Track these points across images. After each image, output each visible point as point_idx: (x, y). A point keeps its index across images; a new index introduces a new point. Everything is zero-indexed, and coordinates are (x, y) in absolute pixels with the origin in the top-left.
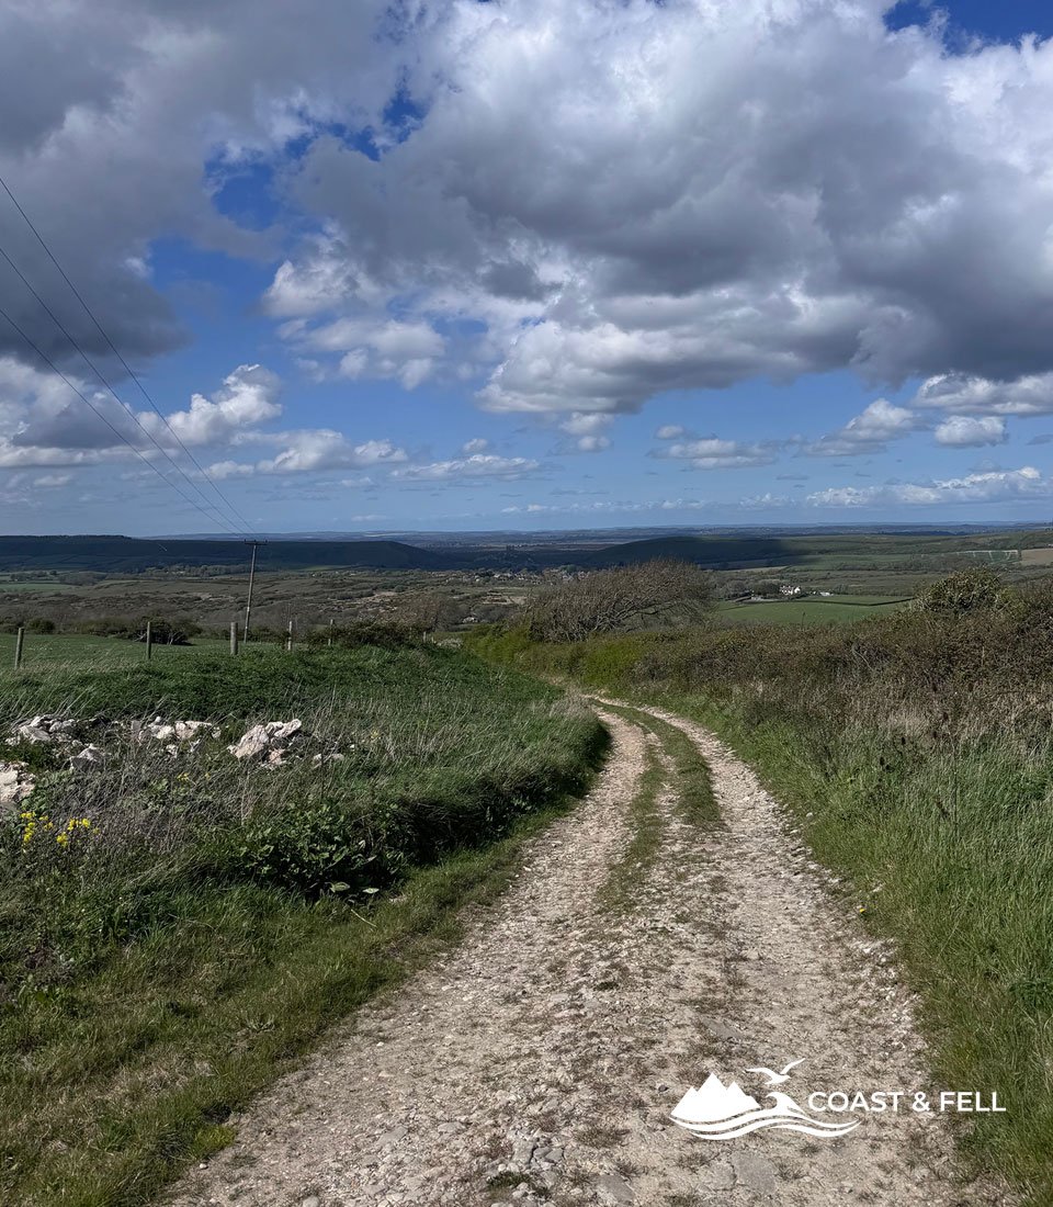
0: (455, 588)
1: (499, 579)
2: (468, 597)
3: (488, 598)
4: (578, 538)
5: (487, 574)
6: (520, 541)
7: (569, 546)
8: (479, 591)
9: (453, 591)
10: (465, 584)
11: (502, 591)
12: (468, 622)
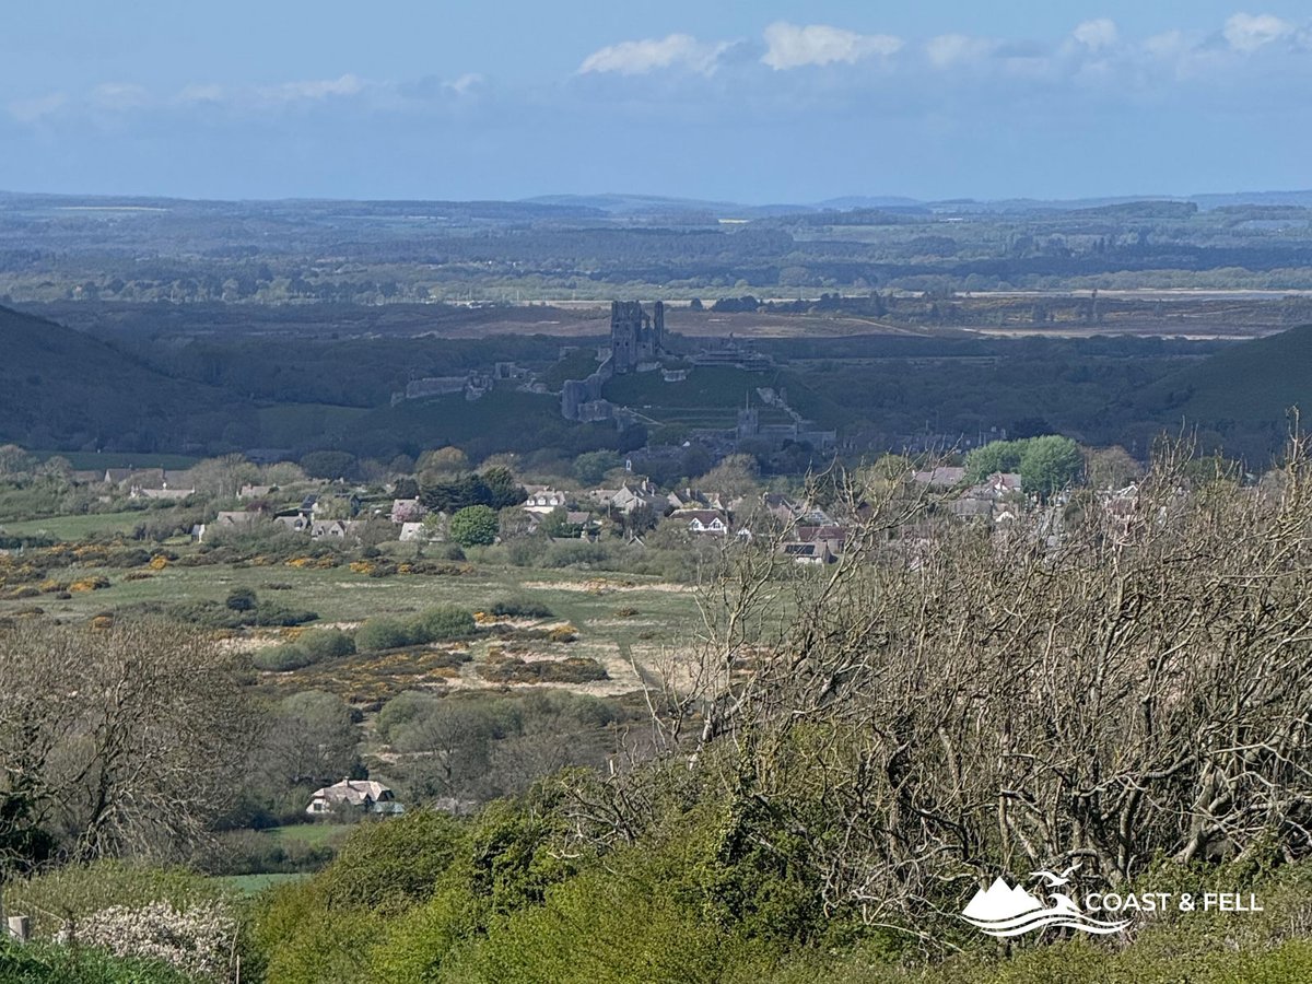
0: (258, 578)
1: (557, 527)
2: (343, 647)
3: (482, 650)
4: (1105, 259)
5: (481, 494)
6: (709, 274)
7: (1042, 311)
8: (420, 601)
9: (242, 601)
10: (326, 556)
11: (575, 609)
12: (341, 812)
